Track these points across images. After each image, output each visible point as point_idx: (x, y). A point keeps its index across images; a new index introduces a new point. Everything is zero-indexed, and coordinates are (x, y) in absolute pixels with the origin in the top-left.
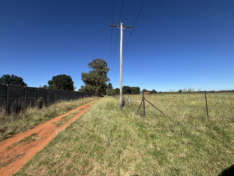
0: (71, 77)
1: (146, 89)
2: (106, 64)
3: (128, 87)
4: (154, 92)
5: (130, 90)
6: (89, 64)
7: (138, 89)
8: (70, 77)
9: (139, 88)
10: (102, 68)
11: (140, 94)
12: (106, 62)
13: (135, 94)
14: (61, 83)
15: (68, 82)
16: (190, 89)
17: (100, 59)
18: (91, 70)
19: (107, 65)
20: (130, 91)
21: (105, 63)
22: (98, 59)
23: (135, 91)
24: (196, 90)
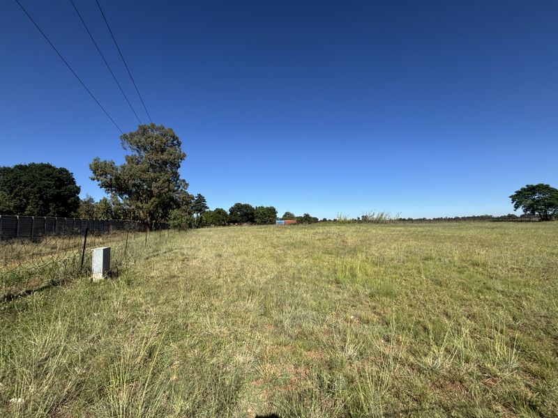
0: (70, 172)
1: (291, 212)
2: (178, 142)
3: (247, 207)
4: (307, 220)
5: (252, 214)
6: (125, 137)
7: (272, 211)
8: (67, 171)
9: (274, 209)
10: (163, 151)
11: (275, 223)
12: (177, 135)
13: (264, 223)
14: (29, 189)
15: (58, 188)
16: (382, 215)
17: (158, 125)
18: (131, 153)
19: (179, 144)
20: (250, 216)
21: (175, 138)
22: (153, 125)
23: (265, 217)
24: (393, 217)
